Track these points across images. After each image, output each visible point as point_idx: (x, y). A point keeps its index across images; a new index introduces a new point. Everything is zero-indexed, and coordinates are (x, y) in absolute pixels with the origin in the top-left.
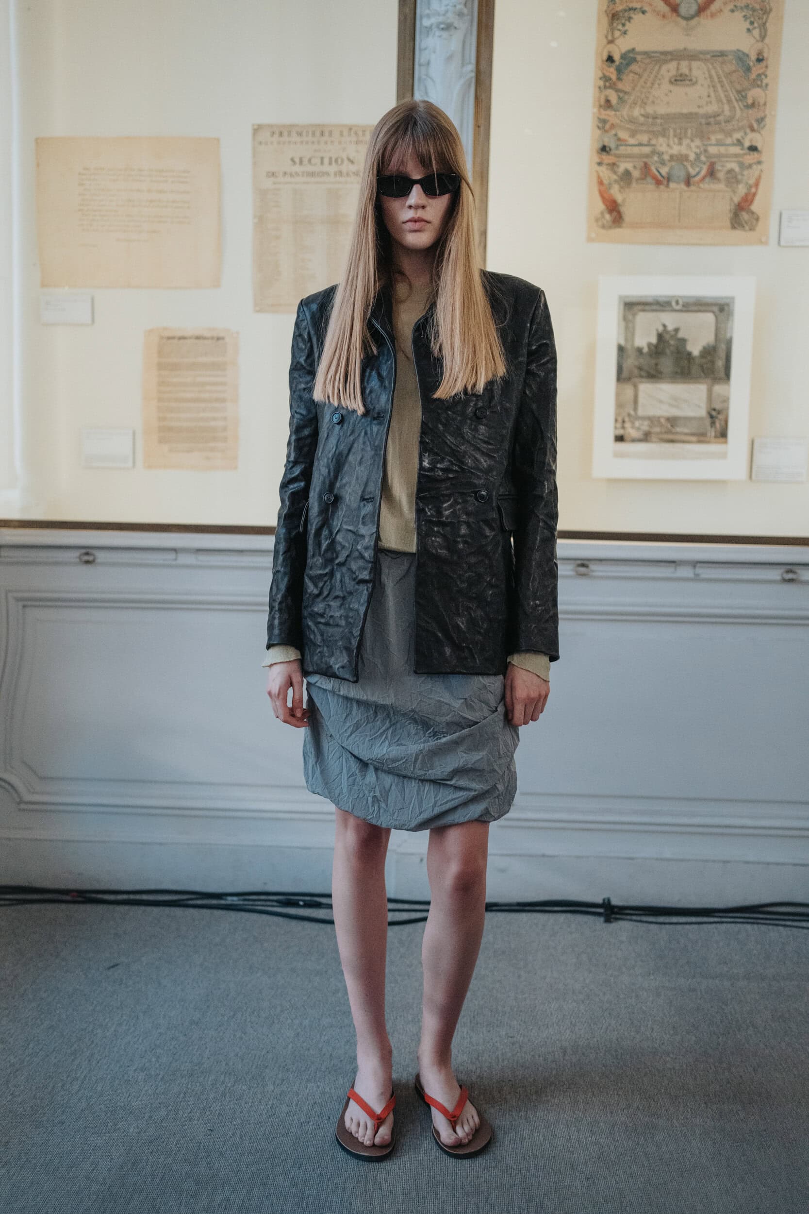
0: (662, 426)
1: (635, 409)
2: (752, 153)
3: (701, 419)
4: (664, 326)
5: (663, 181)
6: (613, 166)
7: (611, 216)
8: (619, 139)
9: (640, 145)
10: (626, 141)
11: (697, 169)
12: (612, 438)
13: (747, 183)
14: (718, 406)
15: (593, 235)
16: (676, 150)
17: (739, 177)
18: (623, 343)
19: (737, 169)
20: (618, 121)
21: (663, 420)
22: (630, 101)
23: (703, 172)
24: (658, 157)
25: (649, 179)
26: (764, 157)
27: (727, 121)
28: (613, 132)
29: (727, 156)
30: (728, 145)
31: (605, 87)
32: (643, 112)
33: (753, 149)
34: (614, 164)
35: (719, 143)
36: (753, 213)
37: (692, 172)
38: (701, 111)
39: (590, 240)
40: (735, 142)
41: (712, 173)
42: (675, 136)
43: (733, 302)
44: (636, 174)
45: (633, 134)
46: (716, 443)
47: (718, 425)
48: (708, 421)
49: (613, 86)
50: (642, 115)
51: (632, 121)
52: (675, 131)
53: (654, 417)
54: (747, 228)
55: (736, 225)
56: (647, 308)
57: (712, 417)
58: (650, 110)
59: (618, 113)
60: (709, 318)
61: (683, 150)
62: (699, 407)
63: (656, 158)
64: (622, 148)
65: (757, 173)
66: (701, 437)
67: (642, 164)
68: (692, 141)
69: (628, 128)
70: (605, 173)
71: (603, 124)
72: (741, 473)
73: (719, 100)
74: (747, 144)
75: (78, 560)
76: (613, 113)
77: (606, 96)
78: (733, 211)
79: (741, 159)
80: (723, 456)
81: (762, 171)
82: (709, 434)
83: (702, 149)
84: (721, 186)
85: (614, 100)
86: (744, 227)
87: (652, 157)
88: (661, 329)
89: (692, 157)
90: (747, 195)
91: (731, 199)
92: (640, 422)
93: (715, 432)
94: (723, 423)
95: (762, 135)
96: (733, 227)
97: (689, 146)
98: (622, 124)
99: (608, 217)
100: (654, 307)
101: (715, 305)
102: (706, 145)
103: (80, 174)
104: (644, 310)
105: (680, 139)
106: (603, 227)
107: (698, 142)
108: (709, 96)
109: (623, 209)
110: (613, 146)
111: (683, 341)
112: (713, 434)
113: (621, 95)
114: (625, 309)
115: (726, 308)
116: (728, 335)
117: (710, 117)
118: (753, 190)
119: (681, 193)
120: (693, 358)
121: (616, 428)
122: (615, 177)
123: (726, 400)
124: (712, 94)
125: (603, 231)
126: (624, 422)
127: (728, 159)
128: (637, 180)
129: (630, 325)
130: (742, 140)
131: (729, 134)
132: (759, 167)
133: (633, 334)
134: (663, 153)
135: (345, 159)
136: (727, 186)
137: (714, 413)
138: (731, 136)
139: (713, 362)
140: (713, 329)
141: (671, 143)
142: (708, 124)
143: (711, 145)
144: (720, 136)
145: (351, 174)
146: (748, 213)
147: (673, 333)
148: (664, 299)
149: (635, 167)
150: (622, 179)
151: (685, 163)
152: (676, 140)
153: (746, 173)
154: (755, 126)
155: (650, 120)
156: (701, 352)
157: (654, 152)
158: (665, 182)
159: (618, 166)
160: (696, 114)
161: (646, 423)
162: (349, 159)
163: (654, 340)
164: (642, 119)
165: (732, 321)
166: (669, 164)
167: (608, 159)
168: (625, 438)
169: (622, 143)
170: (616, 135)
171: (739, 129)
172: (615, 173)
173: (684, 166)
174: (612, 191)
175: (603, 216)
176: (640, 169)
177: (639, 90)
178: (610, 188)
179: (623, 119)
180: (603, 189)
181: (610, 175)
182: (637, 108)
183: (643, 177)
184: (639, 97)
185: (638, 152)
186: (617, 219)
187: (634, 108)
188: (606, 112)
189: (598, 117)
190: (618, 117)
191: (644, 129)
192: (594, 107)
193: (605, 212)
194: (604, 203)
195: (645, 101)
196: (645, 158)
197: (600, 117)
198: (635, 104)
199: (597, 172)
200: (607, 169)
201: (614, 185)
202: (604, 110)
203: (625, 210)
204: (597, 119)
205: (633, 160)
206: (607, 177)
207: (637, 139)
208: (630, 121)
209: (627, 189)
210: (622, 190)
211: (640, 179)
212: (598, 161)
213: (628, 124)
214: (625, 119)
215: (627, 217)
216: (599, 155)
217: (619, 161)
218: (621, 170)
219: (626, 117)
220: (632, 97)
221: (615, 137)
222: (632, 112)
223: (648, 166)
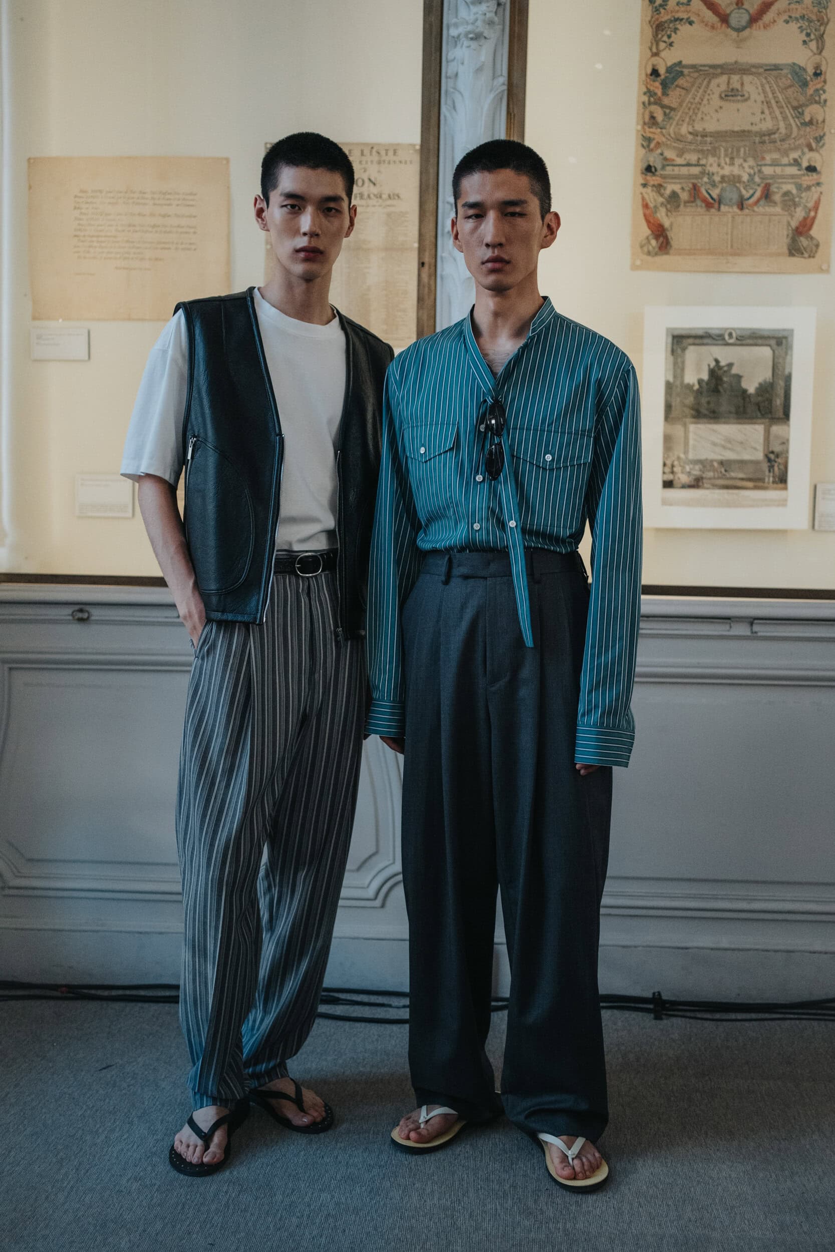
0: (714, 470)
1: (686, 452)
2: (810, 174)
3: (756, 463)
4: (717, 361)
5: (714, 204)
6: (659, 188)
7: (657, 242)
8: (666, 159)
9: (688, 165)
10: (674, 160)
11: (751, 192)
12: (660, 484)
13: (806, 206)
14: (777, 448)
15: (638, 263)
16: (727, 171)
17: (797, 199)
18: (671, 380)
19: (794, 191)
20: (664, 139)
21: (716, 464)
22: (677, 118)
23: (758, 194)
24: (709, 179)
25: (699, 202)
26: (823, 179)
27: (782, 140)
28: (659, 151)
29: (783, 177)
30: (785, 165)
31: (650, 103)
32: (691, 130)
33: (811, 169)
34: (660, 186)
35: (775, 163)
36: (812, 238)
37: (746, 194)
38: (755, 129)
39: (634, 267)
40: (792, 161)
41: (767, 195)
42: (726, 155)
43: (792, 335)
44: (684, 196)
45: (681, 154)
46: (776, 489)
47: (776, 469)
48: (765, 466)
49: (658, 103)
50: (690, 133)
51: (679, 139)
52: (726, 150)
53: (707, 460)
54: (806, 255)
55: (793, 252)
56: (697, 341)
57: (769, 460)
58: (699, 127)
59: (664, 131)
60: (765, 353)
61: (736, 170)
62: (755, 449)
63: (705, 179)
64: (668, 168)
65: (815, 197)
66: (757, 483)
67: (691, 186)
68: (745, 161)
69: (675, 147)
70: (651, 196)
71: (647, 142)
72: (803, 522)
73: (774, 118)
74: (805, 164)
75: (71, 618)
76: (659, 130)
77: (651, 113)
78: (790, 236)
79: (797, 180)
80: (783, 503)
81: (821, 193)
82: (767, 480)
83: (756, 170)
84: (778, 209)
85: (660, 117)
86: (802, 254)
87: (702, 179)
88: (713, 364)
89: (745, 178)
90: (805, 219)
91: (789, 224)
92: (691, 466)
93: (773, 477)
94: (782, 467)
95: (821, 155)
96: (791, 254)
97: (741, 166)
98: (669, 142)
99: (654, 242)
100: (705, 341)
101: (774, 338)
102: (761, 165)
103: (76, 196)
104: (694, 344)
105: (732, 159)
106: (649, 253)
107: (751, 162)
108: (763, 113)
109: (670, 234)
110: (659, 167)
111: (739, 377)
112: (771, 479)
113: (667, 111)
114: (673, 344)
115: (784, 341)
116: (787, 372)
117: (764, 135)
118: (812, 214)
119: (733, 217)
120: (750, 396)
121: (664, 473)
122: (661, 200)
123: (785, 442)
124: (767, 111)
125: (649, 258)
126: (673, 466)
127: (784, 180)
128: (685, 202)
129: (679, 360)
130: (799, 160)
131: (786, 153)
132: (819, 189)
133: (683, 370)
134: (713, 174)
135: (367, 181)
136: (783, 209)
137: (772, 456)
138: (788, 156)
139: (770, 401)
140: (771, 363)
141: (723, 164)
142: (763, 142)
143: (765, 165)
144: (776, 156)
145: (372, 196)
146: (807, 238)
147: (725, 369)
148: (717, 332)
149: (683, 189)
150: (669, 202)
151: (738, 185)
152: (728, 160)
153: (804, 195)
154: (814, 145)
155: (699, 138)
156: (757, 389)
157: (703, 173)
158: (716, 205)
159: (665, 189)
160: (749, 131)
161: (697, 467)
162: (370, 180)
163: (705, 376)
164: (690, 137)
165: (791, 356)
166: (720, 186)
167: (653, 180)
168: (675, 483)
169: (670, 163)
170: (662, 154)
171: (795, 149)
172: (662, 195)
173: (738, 189)
174: (658, 215)
175: (649, 242)
176: (689, 191)
177: (687, 106)
178: (656, 212)
179: (669, 138)
180: (648, 212)
181: (656, 197)
182: (685, 125)
183: (692, 199)
184: (687, 113)
185: (686, 173)
186: (665, 244)
187: (682, 125)
188: (651, 130)
189: (643, 135)
190: (664, 136)
191: (693, 147)
192: (638, 124)
193: (651, 237)
194: (649, 228)
195: (694, 117)
196: (693, 178)
197: (644, 135)
198: (683, 121)
199: (642, 194)
200: (653, 191)
201: (661, 208)
202: (649, 127)
203: (672, 235)
204: (641, 137)
205: (681, 181)
206: (652, 200)
207: (685, 159)
208: (678, 140)
209: (674, 213)
210: (669, 213)
211: (688, 202)
212: (643, 182)
213: (675, 142)
214: (671, 137)
215: (674, 243)
216: (644, 176)
217: (666, 183)
218: (668, 192)
219: (673, 135)
220: (679, 114)
221: (661, 157)
222: (679, 129)
223: (697, 188)
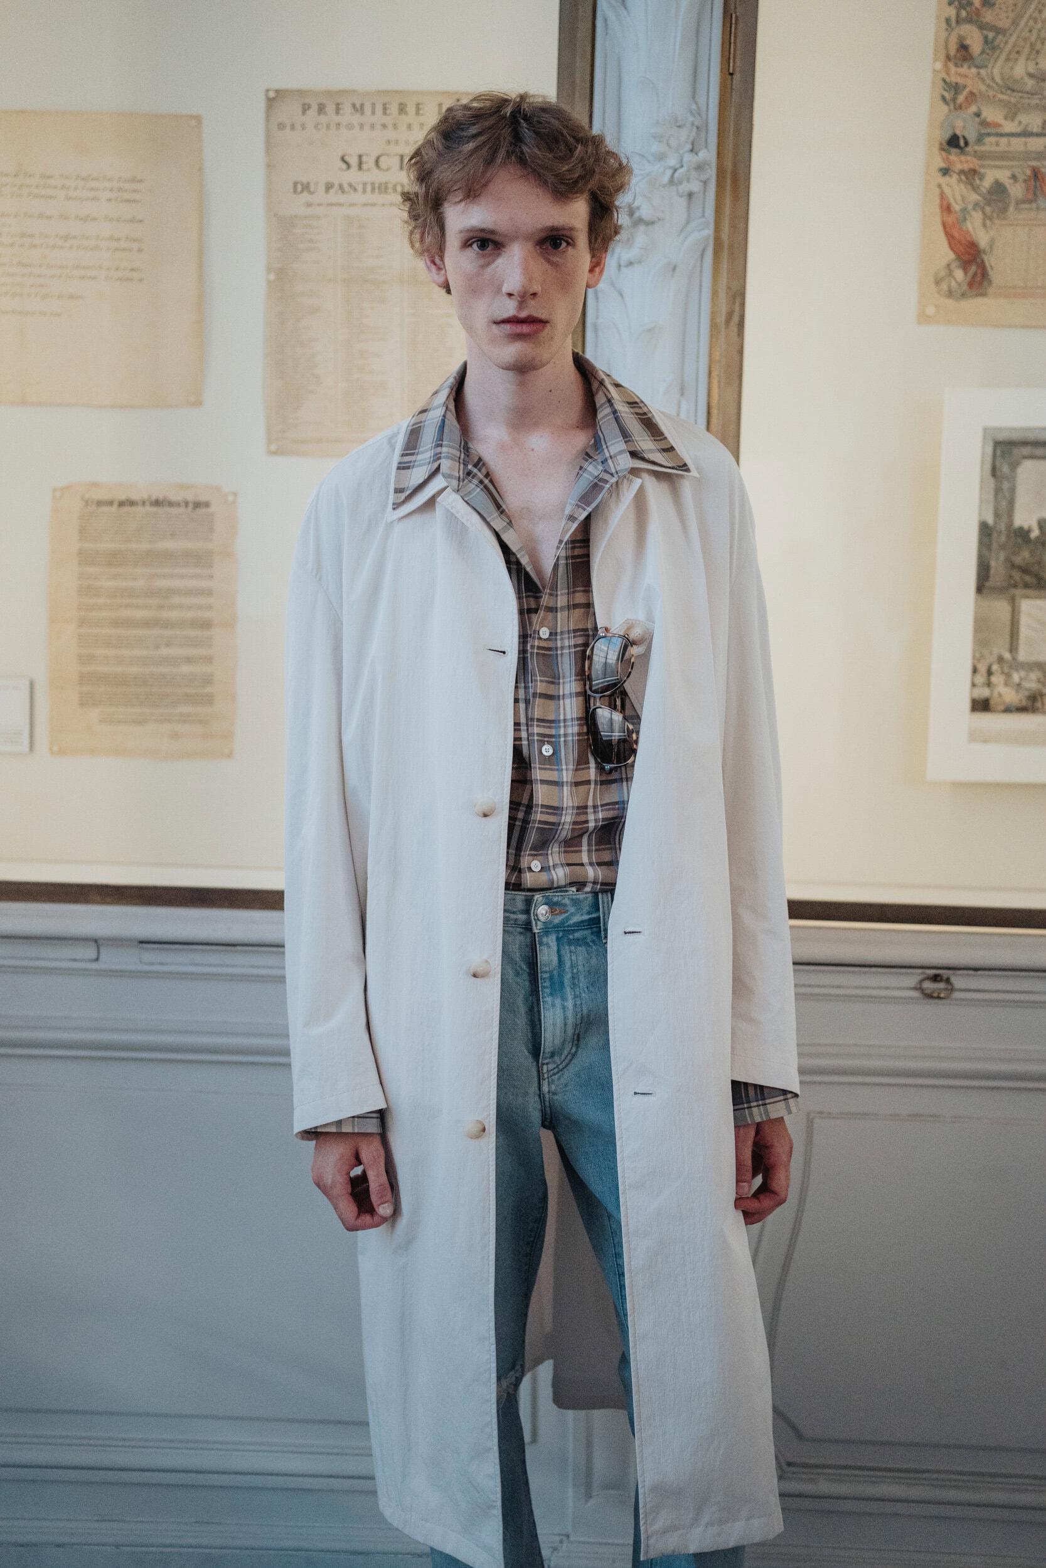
1: (1013, 647)
6: (971, 176)
7: (966, 272)
8: (984, 123)
9: (1026, 134)
10: (999, 125)
12: (965, 704)
15: (930, 310)
18: (990, 519)
20: (983, 88)
22: (1009, 47)
28: (973, 109)
31: (958, 20)
32: (1031, 70)
34: (974, 172)
39: (923, 319)
44: (1016, 191)
49: (974, 19)
50: (1030, 75)
51: (1010, 86)
59: (983, 72)
64: (988, 140)
67: (1028, 172)
69: (1001, 101)
70: (956, 189)
71: (952, 94)
76: (974, 70)
77: (960, 38)
85: (976, 45)
92: (1023, 675)
98: (991, 93)
99: (959, 274)
106: (950, 294)
109: (989, 260)
110: (972, 136)
113: (991, 35)
114: (994, 457)
121: (974, 686)
122: (975, 197)
125: (950, 303)
126: (989, 673)
128: (1018, 203)
129: (1005, 484)
133: (1011, 502)
149: (1014, 178)
150: (989, 203)
159: (982, 178)
164: (1030, 83)
167: (960, 162)
168: (992, 703)
169: (994, 131)
170: (978, 115)
172: (975, 189)
174: (969, 225)
175: (950, 274)
176: (1025, 181)
177: (1026, 25)
178: (965, 220)
179: (992, 84)
180: (950, 219)
181: (965, 192)
182: (1022, 61)
183: (1030, 196)
184: (1025, 39)
185: (1022, 148)
186: (978, 278)
187: (1016, 60)
188: (960, 70)
189: (944, 80)
190: (983, 80)
191: (1034, 102)
192: (935, 60)
193: (953, 266)
194: (952, 249)
195: (1038, 46)
196: (1035, 159)
197: (948, 79)
198: (1018, 52)
199: (940, 186)
200: (960, 181)
201: (974, 213)
202: (956, 65)
203: (993, 262)
204: (942, 83)
205: (1012, 163)
206: (959, 198)
207: (1020, 123)
208: (1009, 88)
209: (997, 222)
210: (988, 222)
211: (1024, 202)
212: (943, 165)
213: (1002, 93)
214: (997, 84)
215: (997, 276)
216: (944, 153)
217: (983, 166)
218: (987, 183)
219: (998, 79)
220: (1012, 40)
221: (977, 119)
222: (1012, 69)
223: (1039, 176)
